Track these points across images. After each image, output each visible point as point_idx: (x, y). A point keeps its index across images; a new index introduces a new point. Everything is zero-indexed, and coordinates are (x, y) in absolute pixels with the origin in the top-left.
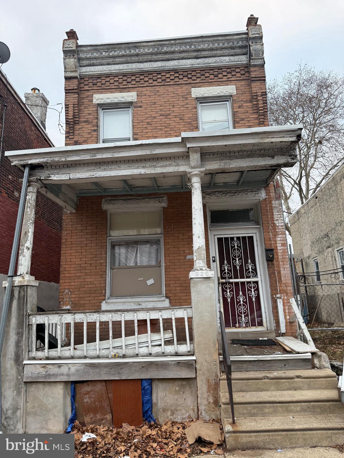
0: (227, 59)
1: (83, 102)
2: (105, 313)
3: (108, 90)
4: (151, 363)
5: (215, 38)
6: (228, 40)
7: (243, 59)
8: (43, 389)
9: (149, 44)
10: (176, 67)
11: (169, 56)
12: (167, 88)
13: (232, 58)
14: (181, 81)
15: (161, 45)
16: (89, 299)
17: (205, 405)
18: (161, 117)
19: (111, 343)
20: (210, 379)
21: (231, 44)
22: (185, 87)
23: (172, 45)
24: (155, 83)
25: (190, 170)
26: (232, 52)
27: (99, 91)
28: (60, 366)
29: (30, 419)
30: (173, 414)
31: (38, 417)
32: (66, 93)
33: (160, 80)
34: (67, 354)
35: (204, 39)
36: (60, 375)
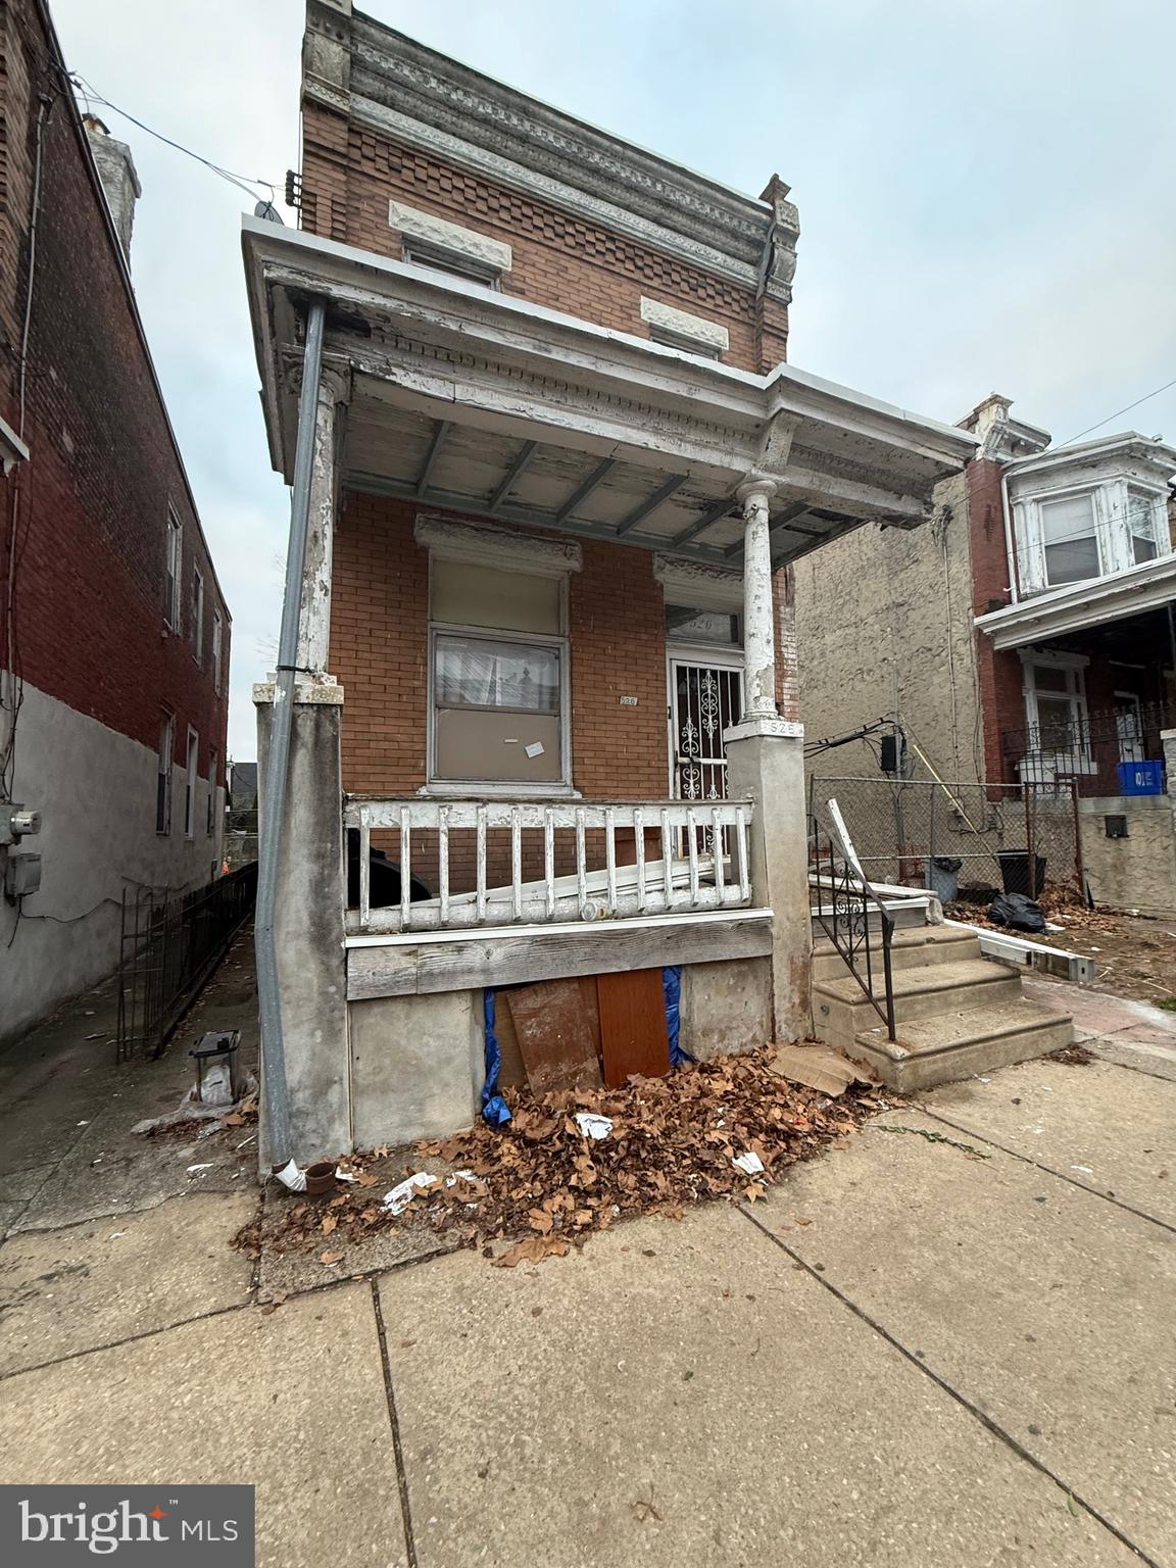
0: (721, 257)
1: (357, 208)
2: (566, 806)
3: (433, 206)
4: (686, 928)
5: (710, 191)
6: (733, 209)
7: (748, 274)
8: (408, 1017)
9: (562, 122)
10: (612, 223)
11: (600, 182)
12: (587, 269)
13: (728, 259)
14: (618, 268)
15: (590, 143)
17: (786, 1011)
20: (796, 955)
21: (735, 222)
22: (627, 287)
23: (615, 155)
24: (558, 243)
25: (755, 474)
26: (732, 243)
27: (406, 194)
28: (460, 947)
29: (367, 1106)
30: (722, 1038)
31: (392, 1096)
32: (306, 152)
33: (570, 240)
34: (466, 914)
35: (687, 180)
36: (462, 972)
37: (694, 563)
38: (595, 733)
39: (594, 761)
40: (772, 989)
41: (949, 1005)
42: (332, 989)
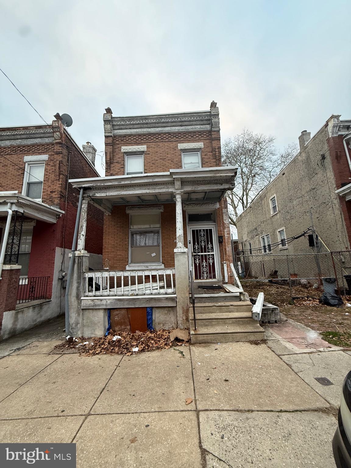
0: (199, 127)
1: (115, 151)
2: (127, 272)
3: (130, 144)
5: (192, 114)
6: (200, 115)
7: (208, 127)
8: (92, 313)
9: (154, 117)
10: (170, 131)
11: (165, 124)
12: (164, 143)
13: (202, 126)
14: (172, 140)
15: (160, 118)
16: (119, 264)
17: (181, 321)
18: (160, 160)
19: (129, 288)
20: (184, 306)
21: (201, 118)
22: (175, 143)
24: (157, 140)
25: (175, 191)
26: (202, 123)
27: (124, 144)
28: (101, 300)
29: (85, 329)
30: (163, 326)
31: (90, 328)
32: (105, 145)
33: (160, 139)
34: (106, 294)
35: (186, 115)
36: (102, 305)
38: (167, 250)
40: (177, 315)
41: (225, 324)
42: (79, 306)
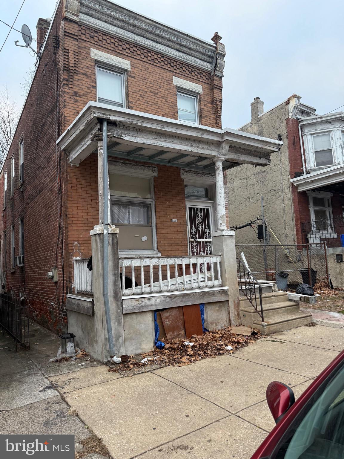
0: (199, 62)
1: (80, 52)
3: (104, 49)
4: (206, 292)
5: (196, 41)
6: (203, 46)
7: (208, 67)
8: (136, 319)
9: (147, 21)
10: (164, 52)
11: (159, 39)
12: (155, 68)
13: (202, 62)
14: (165, 67)
15: (156, 27)
17: (233, 317)
18: (151, 94)
19: (177, 280)
20: (235, 300)
21: (204, 51)
22: (169, 73)
23: (164, 30)
24: (145, 59)
25: (220, 156)
26: (203, 57)
27: (96, 46)
28: (149, 298)
29: (128, 343)
30: (216, 325)
31: (133, 341)
33: (149, 58)
34: (148, 290)
35: (188, 38)
36: (150, 306)
37: (194, 171)
38: (164, 232)
39: (165, 242)
40: (229, 311)
41: (279, 313)
42: (119, 311)
